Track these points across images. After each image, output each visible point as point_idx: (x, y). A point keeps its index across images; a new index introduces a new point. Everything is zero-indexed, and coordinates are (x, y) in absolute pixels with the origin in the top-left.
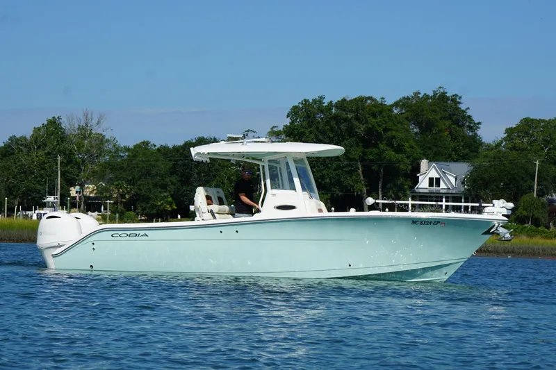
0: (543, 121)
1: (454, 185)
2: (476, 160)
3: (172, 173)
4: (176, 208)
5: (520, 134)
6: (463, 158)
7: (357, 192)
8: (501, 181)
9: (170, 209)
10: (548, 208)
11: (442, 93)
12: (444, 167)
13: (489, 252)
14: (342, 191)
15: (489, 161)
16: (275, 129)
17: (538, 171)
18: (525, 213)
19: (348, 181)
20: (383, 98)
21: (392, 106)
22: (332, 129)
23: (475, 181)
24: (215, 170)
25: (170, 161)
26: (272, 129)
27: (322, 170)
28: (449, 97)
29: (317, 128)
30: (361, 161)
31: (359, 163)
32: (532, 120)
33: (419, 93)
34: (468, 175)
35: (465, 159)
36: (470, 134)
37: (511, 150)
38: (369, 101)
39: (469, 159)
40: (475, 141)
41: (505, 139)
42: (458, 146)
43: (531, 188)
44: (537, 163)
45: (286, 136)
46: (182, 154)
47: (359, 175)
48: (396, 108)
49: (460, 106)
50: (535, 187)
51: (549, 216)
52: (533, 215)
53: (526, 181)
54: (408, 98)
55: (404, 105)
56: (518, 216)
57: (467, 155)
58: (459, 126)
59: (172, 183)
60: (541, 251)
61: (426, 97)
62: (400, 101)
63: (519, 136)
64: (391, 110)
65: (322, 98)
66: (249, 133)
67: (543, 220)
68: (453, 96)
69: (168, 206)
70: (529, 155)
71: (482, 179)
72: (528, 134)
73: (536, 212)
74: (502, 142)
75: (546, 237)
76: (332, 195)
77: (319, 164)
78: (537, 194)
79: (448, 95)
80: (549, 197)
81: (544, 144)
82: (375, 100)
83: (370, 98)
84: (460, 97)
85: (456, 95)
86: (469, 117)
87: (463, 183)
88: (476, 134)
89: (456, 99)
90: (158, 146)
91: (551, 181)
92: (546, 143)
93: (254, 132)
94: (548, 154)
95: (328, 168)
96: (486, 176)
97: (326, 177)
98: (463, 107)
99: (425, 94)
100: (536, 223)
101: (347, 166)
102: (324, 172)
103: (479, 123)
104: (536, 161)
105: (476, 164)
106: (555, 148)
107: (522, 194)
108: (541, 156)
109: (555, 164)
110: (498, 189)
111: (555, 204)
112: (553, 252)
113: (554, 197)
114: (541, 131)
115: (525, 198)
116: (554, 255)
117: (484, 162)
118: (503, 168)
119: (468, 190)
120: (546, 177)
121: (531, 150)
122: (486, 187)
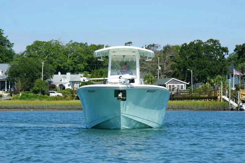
0: (45, 42)
1: (1, 75)
2: (12, 62)
5: (34, 49)
6: (5, 61)
8: (25, 72)
10: (49, 85)
13: (21, 108)
15: (19, 63)
17: (43, 67)
18: (38, 88)
23: (12, 73)
32: (40, 42)
34: (8, 70)
36: (9, 49)
37: (29, 57)
39: (8, 62)
40: (11, 53)
41: (26, 51)
42: (3, 55)
43: (40, 76)
44: (43, 63)
49: (3, 35)
50: (42, 75)
52: (42, 89)
53: (37, 73)
56: (34, 90)
57: (7, 59)
58: (2, 45)
60: (47, 107)
63: (33, 50)
67: (46, 91)
70: (38, 59)
71: (16, 72)
72: (38, 49)
73: (43, 87)
74: (24, 53)
75: (49, 100)
78: (43, 79)
80: (49, 80)
81: (46, 54)
84: (3, 31)
86: (8, 41)
87: (6, 74)
88: (11, 49)
91: (49, 72)
92: (47, 53)
94: (47, 59)
96: (17, 70)
98: (4, 36)
100: (43, 93)
103: (13, 44)
104: (42, 62)
105: (12, 64)
106: (51, 56)
107: (36, 79)
108: (44, 59)
109: (51, 63)
110: (24, 76)
111: (52, 83)
112: (53, 107)
113: (52, 80)
114: (44, 47)
115: (37, 81)
116: (53, 109)
117: (16, 63)
118: (26, 66)
119: (9, 77)
120: (47, 70)
121: (39, 57)
122: (17, 76)
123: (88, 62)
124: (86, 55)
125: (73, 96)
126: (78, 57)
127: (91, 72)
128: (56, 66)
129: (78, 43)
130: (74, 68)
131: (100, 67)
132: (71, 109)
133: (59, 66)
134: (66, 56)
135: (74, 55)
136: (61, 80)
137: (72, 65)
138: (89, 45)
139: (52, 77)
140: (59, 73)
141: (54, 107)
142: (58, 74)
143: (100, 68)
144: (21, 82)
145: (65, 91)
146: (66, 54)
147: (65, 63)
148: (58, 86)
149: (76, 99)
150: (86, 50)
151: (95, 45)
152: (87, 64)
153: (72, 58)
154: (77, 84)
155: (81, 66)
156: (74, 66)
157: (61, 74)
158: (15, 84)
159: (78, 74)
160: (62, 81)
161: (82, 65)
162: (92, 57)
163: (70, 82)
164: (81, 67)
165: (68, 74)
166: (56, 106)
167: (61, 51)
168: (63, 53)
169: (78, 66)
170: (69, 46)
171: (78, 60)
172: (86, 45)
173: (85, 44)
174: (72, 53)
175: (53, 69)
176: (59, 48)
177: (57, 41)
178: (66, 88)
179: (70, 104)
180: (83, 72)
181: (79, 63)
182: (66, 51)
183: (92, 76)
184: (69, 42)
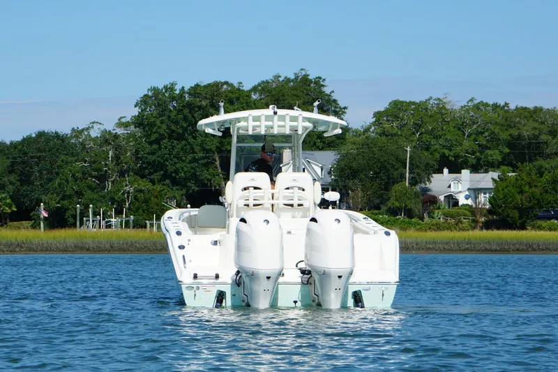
0: (414, 103)
1: (320, 174)
2: (343, 147)
3: (10, 172)
4: (16, 210)
5: (389, 118)
6: (329, 146)
7: (215, 187)
8: (371, 169)
9: (9, 211)
10: (421, 197)
11: (304, 75)
12: (308, 156)
14: (198, 186)
15: (357, 149)
16: (123, 120)
17: (410, 158)
18: (397, 204)
19: (205, 175)
20: (241, 83)
21: (250, 91)
22: (185, 119)
23: (342, 170)
24: (58, 167)
25: (8, 158)
26: (119, 120)
27: (176, 163)
28: (311, 80)
29: (169, 117)
30: (218, 153)
31: (216, 155)
32: (402, 102)
33: (280, 77)
34: (335, 164)
35: (331, 146)
37: (380, 136)
38: (225, 87)
39: (334, 147)
41: (374, 124)
43: (403, 177)
44: (408, 149)
45: (135, 127)
46: (20, 151)
47: (217, 168)
48: (255, 93)
49: (324, 89)
50: (407, 175)
51: (423, 206)
52: (406, 206)
53: (397, 170)
54: (267, 82)
55: (263, 89)
56: (390, 208)
57: (333, 142)
59: (11, 183)
60: (415, 245)
61: (288, 80)
62: (259, 85)
64: (249, 96)
65: (173, 84)
66: (95, 125)
67: (417, 210)
68: (317, 78)
69: (7, 208)
70: (400, 140)
71: (351, 168)
72: (398, 117)
73: (408, 202)
74: (371, 128)
75: (420, 230)
76: (188, 191)
77: (172, 156)
78: (409, 183)
79: (310, 77)
80: (423, 185)
81: (415, 128)
82: (231, 85)
83: (226, 83)
84: (324, 80)
85: (320, 78)
86: (335, 101)
87: (329, 173)
89: (319, 81)
91: (423, 168)
92: (418, 126)
93: (100, 124)
94: (419, 139)
95: (183, 161)
96: (354, 165)
97: (181, 171)
98: (327, 90)
99: (286, 77)
100: (410, 214)
101: (203, 158)
102: (178, 166)
103: (345, 108)
104: (407, 147)
105: (343, 152)
106: (427, 132)
107: (394, 183)
108: (412, 141)
109: (427, 149)
110: (368, 178)
111: (429, 193)
112: (428, 246)
113: (428, 185)
114: (412, 114)
115: (397, 187)
116: (428, 249)
117: (351, 149)
118: (372, 155)
119: (336, 180)
120: (418, 164)
121: (401, 135)
122: (354, 177)
123: (511, 145)
124: (506, 129)
125: (475, 221)
126: (487, 134)
127: (517, 168)
128: (437, 156)
129: (487, 105)
130: (479, 159)
131: (537, 157)
132: (468, 249)
133: (444, 154)
134: (460, 133)
135: (477, 131)
136: (450, 187)
137: (473, 153)
138: (512, 107)
139: (429, 180)
140: (446, 171)
141: (431, 246)
142: (443, 173)
143: (536, 160)
144: (362, 190)
145: (458, 210)
146: (461, 127)
147: (459, 148)
148: (442, 198)
149: (482, 228)
150: (506, 120)
151: (526, 108)
152: (507, 150)
153: (474, 136)
154: (485, 194)
155: (494, 155)
156: (478, 154)
157: (450, 172)
158: (349, 194)
159: (486, 171)
160: (452, 189)
161: (497, 152)
162: (519, 135)
163: (469, 189)
164: (494, 157)
165: (465, 173)
166: (435, 243)
167: (448, 122)
168: (454, 127)
169: (487, 154)
170: (467, 111)
171: (488, 141)
172: (506, 108)
173: (504, 107)
174: (475, 127)
175: (432, 162)
176: (444, 116)
177: (439, 99)
178: (460, 204)
179: (466, 240)
180: (499, 167)
181: (489, 149)
182: (460, 123)
183: (519, 178)
184: (468, 103)
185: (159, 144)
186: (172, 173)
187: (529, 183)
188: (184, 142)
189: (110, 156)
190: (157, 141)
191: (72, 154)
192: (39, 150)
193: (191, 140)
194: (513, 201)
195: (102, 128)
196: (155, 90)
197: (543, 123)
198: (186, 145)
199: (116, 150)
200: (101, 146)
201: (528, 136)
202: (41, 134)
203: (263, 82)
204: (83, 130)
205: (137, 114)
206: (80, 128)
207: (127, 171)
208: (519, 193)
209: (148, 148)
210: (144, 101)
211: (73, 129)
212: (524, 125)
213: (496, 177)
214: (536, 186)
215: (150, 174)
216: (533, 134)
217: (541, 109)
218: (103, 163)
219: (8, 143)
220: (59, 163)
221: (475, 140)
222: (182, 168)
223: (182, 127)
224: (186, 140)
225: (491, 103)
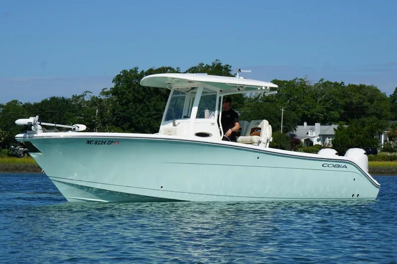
0: (286, 82)
2: (241, 109)
10: (290, 140)
11: (219, 64)
15: (251, 110)
16: (105, 91)
17: (283, 116)
18: (275, 144)
20: (178, 68)
24: (64, 119)
26: (103, 90)
28: (222, 67)
29: (134, 89)
32: (279, 81)
33: (203, 64)
37: (265, 102)
38: (169, 70)
43: (279, 127)
44: (283, 110)
45: (113, 95)
46: (40, 109)
50: (282, 126)
51: (291, 146)
52: (281, 145)
53: (275, 123)
57: (236, 105)
62: (190, 69)
65: (136, 69)
66: (87, 93)
68: (226, 65)
70: (277, 105)
73: (282, 143)
74: (259, 96)
77: (136, 113)
78: (283, 131)
79: (222, 65)
80: (291, 133)
81: (287, 97)
82: (173, 69)
83: (169, 68)
84: (231, 67)
85: (228, 65)
89: (227, 68)
90: (24, 103)
91: (292, 122)
92: (288, 96)
93: (90, 92)
94: (290, 104)
95: (143, 116)
99: (207, 65)
101: (155, 114)
102: (139, 119)
104: (281, 109)
105: (242, 111)
106: (294, 100)
108: (285, 105)
109: (294, 110)
111: (295, 137)
113: (294, 133)
114: (285, 88)
115: (275, 134)
117: (247, 110)
118: (260, 114)
120: (288, 119)
121: (278, 102)
123: (345, 108)
124: (343, 99)
126: (331, 101)
127: (349, 122)
128: (300, 114)
129: (331, 83)
130: (326, 117)
131: (362, 116)
133: (304, 113)
134: (314, 100)
135: (325, 99)
136: (308, 133)
137: (322, 113)
138: (346, 84)
139: (295, 130)
140: (305, 124)
142: (303, 125)
145: (313, 148)
146: (315, 97)
147: (314, 110)
148: (303, 141)
150: (343, 92)
151: (355, 85)
152: (343, 111)
153: (323, 102)
154: (329, 138)
155: (336, 114)
156: (325, 114)
157: (308, 125)
159: (330, 124)
160: (309, 135)
161: (337, 112)
162: (351, 102)
163: (319, 135)
164: (335, 116)
165: (317, 125)
167: (307, 93)
168: (311, 97)
169: (331, 114)
170: (319, 87)
171: (331, 105)
173: (341, 84)
174: (323, 96)
175: (297, 119)
176: (305, 90)
177: (302, 79)
178: (314, 144)
180: (338, 122)
181: (332, 110)
182: (315, 94)
183: (350, 128)
184: (319, 82)
185: (127, 106)
186: (135, 123)
187: (356, 132)
188: (143, 105)
189: (97, 112)
190: (126, 104)
191: (73, 112)
192: (52, 108)
193: (148, 103)
194: (346, 142)
195: (92, 95)
196: (124, 72)
197: (365, 95)
198: (144, 106)
199: (101, 109)
200: (91, 106)
201: (356, 102)
202: (53, 99)
203: (193, 68)
204: (80, 96)
205: (114, 87)
206: (78, 96)
207: (107, 122)
208: (350, 137)
209: (121, 108)
210: (118, 79)
211: (73, 96)
212: (354, 96)
213: (336, 128)
214: (360, 134)
215: (122, 124)
216: (359, 102)
217: (364, 86)
218: (92, 117)
219: (33, 104)
220: (65, 117)
221: (324, 105)
222: (142, 121)
223: (142, 95)
224: (145, 103)
225: (333, 82)
